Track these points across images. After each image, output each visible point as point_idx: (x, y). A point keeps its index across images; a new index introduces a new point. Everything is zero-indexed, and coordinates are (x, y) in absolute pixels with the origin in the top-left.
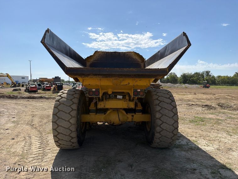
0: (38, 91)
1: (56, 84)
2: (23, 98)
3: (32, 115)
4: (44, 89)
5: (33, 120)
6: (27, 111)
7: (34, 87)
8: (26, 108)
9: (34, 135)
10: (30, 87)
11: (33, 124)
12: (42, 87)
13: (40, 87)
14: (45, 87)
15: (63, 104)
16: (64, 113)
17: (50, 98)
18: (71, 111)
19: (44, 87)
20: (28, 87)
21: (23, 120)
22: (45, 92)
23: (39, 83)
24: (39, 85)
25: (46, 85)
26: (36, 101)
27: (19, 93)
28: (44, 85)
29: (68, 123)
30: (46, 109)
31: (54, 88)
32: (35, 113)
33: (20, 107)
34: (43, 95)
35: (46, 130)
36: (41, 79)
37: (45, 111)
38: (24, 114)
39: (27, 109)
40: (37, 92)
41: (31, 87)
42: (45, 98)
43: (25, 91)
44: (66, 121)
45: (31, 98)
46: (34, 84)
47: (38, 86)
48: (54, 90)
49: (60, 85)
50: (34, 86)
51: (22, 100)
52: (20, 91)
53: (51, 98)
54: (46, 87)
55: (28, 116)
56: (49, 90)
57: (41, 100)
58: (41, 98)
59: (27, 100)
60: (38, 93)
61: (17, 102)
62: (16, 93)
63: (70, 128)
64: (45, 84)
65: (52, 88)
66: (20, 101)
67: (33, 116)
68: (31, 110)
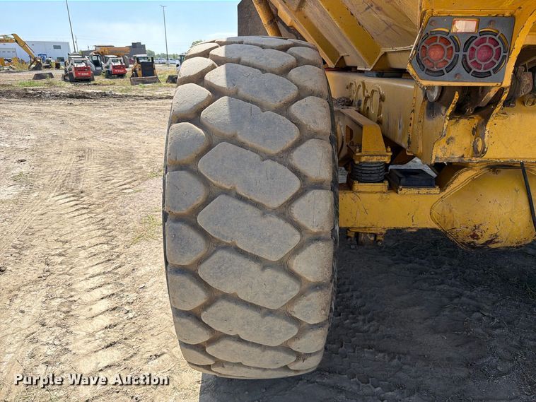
0: (96, 78)
1: (138, 59)
2: (58, 97)
3: (78, 150)
4: (109, 75)
5: (79, 171)
6: (66, 136)
7: (84, 68)
8: (61, 127)
9: (83, 248)
10: (73, 69)
11: (81, 187)
12: (105, 70)
13: (100, 68)
14: (111, 69)
15: (233, 140)
16: (249, 209)
17: (127, 96)
18: (296, 197)
19: (108, 67)
20: (70, 70)
21: (50, 170)
22: (112, 81)
23: (95, 58)
24: (96, 63)
25: (113, 62)
26: (89, 105)
27: (50, 84)
28: (108, 63)
29: (283, 279)
30: (119, 130)
31: (134, 70)
32: (88, 146)
33: (45, 124)
34: (108, 89)
35: (126, 217)
36: (99, 49)
37: (116, 135)
38: (56, 148)
39: (65, 129)
40: (92, 83)
41: (76, 68)
42: (115, 97)
43: (64, 78)
44: (265, 264)
45: (77, 98)
46: (83, 61)
47: (93, 66)
48: (133, 76)
49: (146, 61)
50: (83, 65)
51: (56, 101)
52: (51, 79)
53: (130, 96)
54: (114, 67)
55: (66, 154)
56: (122, 76)
57: (104, 102)
58: (104, 95)
59: (66, 102)
60: (95, 84)
61: (41, 108)
62: (41, 85)
63: (295, 308)
64: (110, 60)
65: (129, 71)
66: (49, 105)
67: (83, 154)
68: (75, 132)
